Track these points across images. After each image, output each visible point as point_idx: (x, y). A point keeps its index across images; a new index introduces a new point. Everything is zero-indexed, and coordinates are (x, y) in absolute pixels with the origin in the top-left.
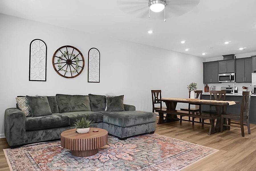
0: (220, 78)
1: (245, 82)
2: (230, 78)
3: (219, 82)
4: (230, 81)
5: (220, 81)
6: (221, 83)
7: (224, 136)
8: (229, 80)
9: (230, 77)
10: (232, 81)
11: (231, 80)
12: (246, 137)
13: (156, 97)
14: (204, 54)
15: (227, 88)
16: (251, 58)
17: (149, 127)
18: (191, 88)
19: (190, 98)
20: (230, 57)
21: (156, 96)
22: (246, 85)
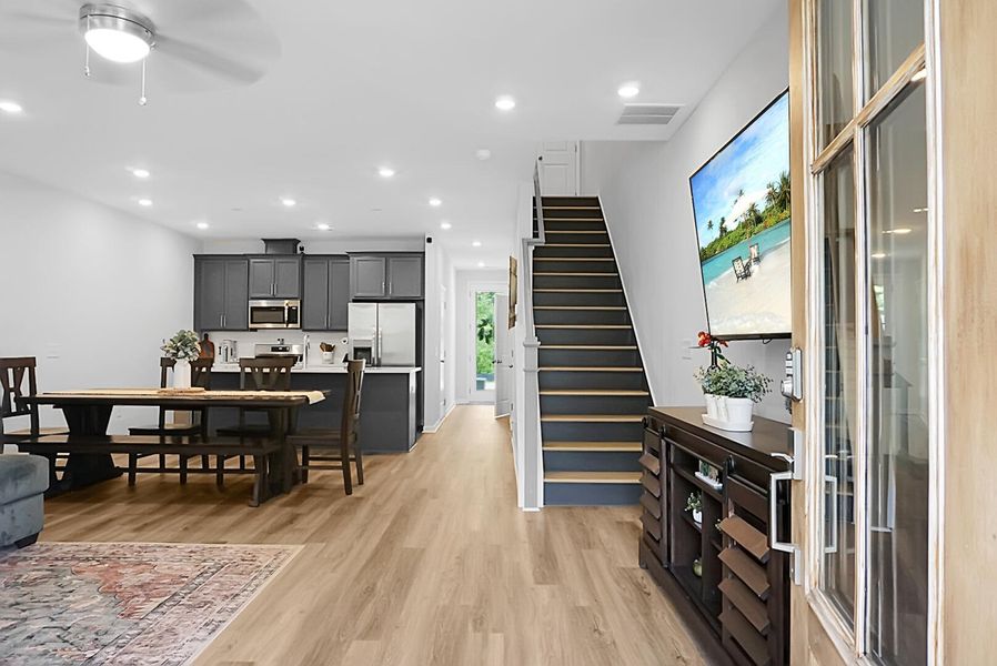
0: (255, 313)
1: (327, 330)
2: (286, 315)
3: (251, 326)
4: (285, 326)
5: (252, 322)
6: (255, 330)
7: (298, 501)
8: (284, 322)
9: (286, 311)
10: (290, 326)
11: (289, 322)
12: (356, 493)
13: (12, 390)
14: (203, 226)
15: (274, 349)
16: (346, 257)
17: (13, 518)
18: (178, 350)
19: (164, 385)
20: (285, 248)
21: (12, 386)
22: (330, 339)
